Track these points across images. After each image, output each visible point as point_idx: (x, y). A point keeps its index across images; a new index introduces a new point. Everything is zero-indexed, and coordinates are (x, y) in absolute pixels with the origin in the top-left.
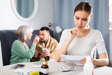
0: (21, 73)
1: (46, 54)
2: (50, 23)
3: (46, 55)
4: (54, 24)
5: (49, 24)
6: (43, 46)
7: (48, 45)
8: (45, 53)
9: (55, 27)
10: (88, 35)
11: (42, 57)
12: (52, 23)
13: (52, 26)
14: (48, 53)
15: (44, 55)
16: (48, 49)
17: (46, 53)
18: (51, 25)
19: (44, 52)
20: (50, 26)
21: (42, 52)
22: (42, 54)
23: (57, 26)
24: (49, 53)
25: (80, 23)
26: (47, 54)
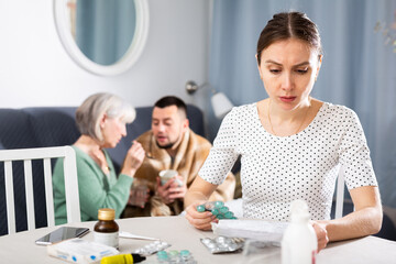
0: (70, 259)
1: (171, 190)
2: (192, 83)
3: (174, 193)
4: (205, 84)
5: (189, 87)
6: (164, 164)
7: (179, 158)
8: (169, 187)
9: (208, 97)
10: (312, 124)
11: (158, 202)
12: (199, 82)
13: (199, 92)
14: (179, 186)
15: (165, 193)
16: (180, 174)
17: (174, 187)
18: (194, 88)
19: (166, 183)
20: (191, 92)
21: (161, 184)
22: (160, 189)
23: (217, 92)
24: (184, 189)
25: (287, 85)
26: (178, 190)
